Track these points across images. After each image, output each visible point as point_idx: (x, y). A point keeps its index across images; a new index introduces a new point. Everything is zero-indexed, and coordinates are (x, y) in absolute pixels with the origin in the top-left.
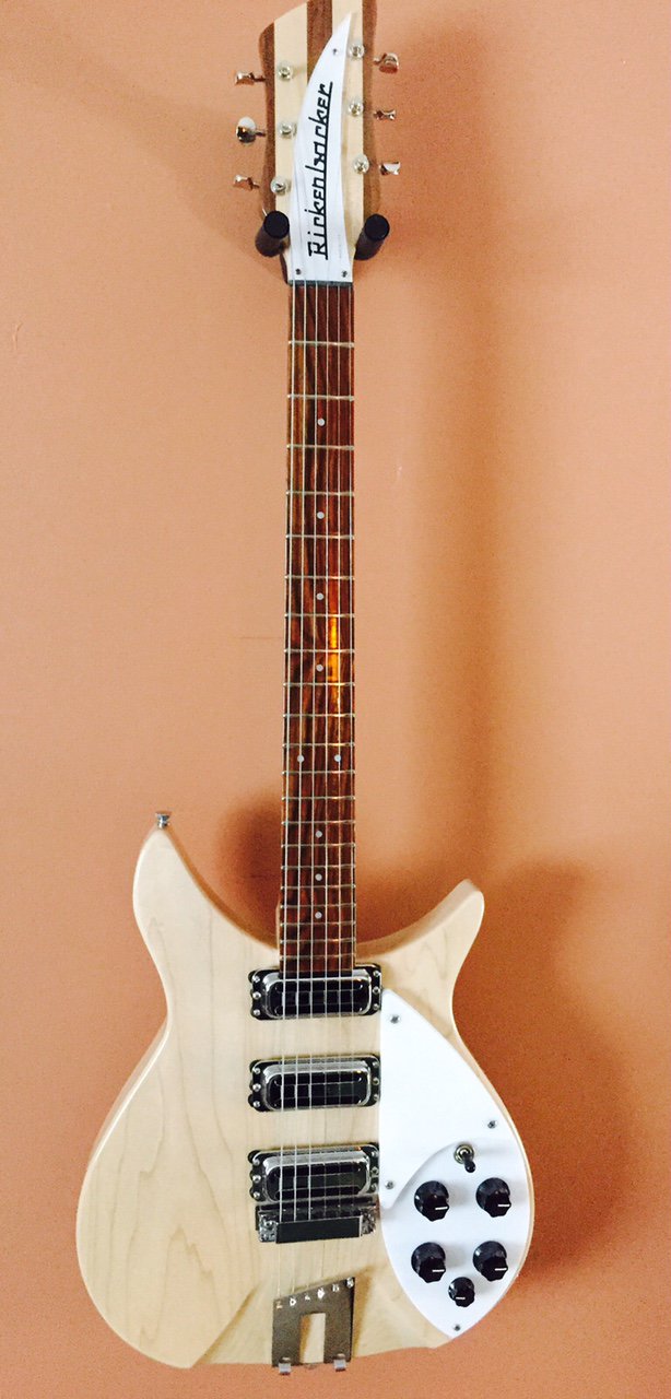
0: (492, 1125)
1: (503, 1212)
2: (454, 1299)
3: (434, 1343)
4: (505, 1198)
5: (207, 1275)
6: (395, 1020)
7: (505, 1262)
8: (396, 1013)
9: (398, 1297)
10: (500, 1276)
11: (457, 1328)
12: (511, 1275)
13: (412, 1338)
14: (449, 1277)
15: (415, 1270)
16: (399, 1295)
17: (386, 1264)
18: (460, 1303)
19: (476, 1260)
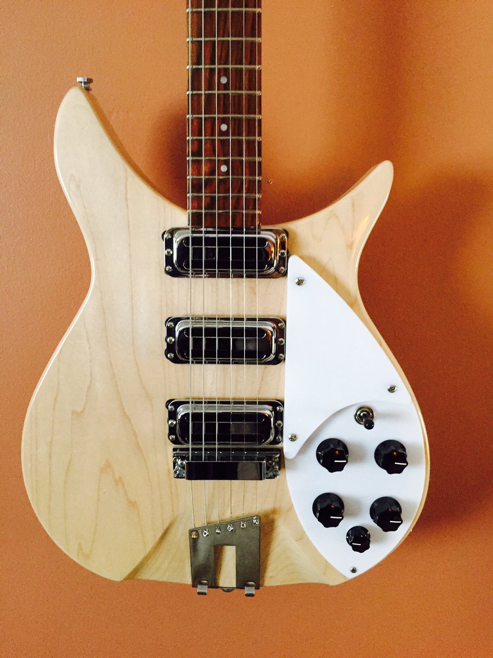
0: (392, 390)
1: (399, 470)
2: (351, 544)
3: (333, 581)
4: (403, 457)
5: (132, 504)
6: (300, 282)
7: (400, 516)
8: (302, 276)
9: (301, 539)
10: (395, 528)
11: (354, 571)
12: (404, 529)
13: (313, 576)
14: (346, 525)
15: (316, 516)
16: (301, 537)
17: (291, 508)
18: (355, 549)
19: (373, 512)
